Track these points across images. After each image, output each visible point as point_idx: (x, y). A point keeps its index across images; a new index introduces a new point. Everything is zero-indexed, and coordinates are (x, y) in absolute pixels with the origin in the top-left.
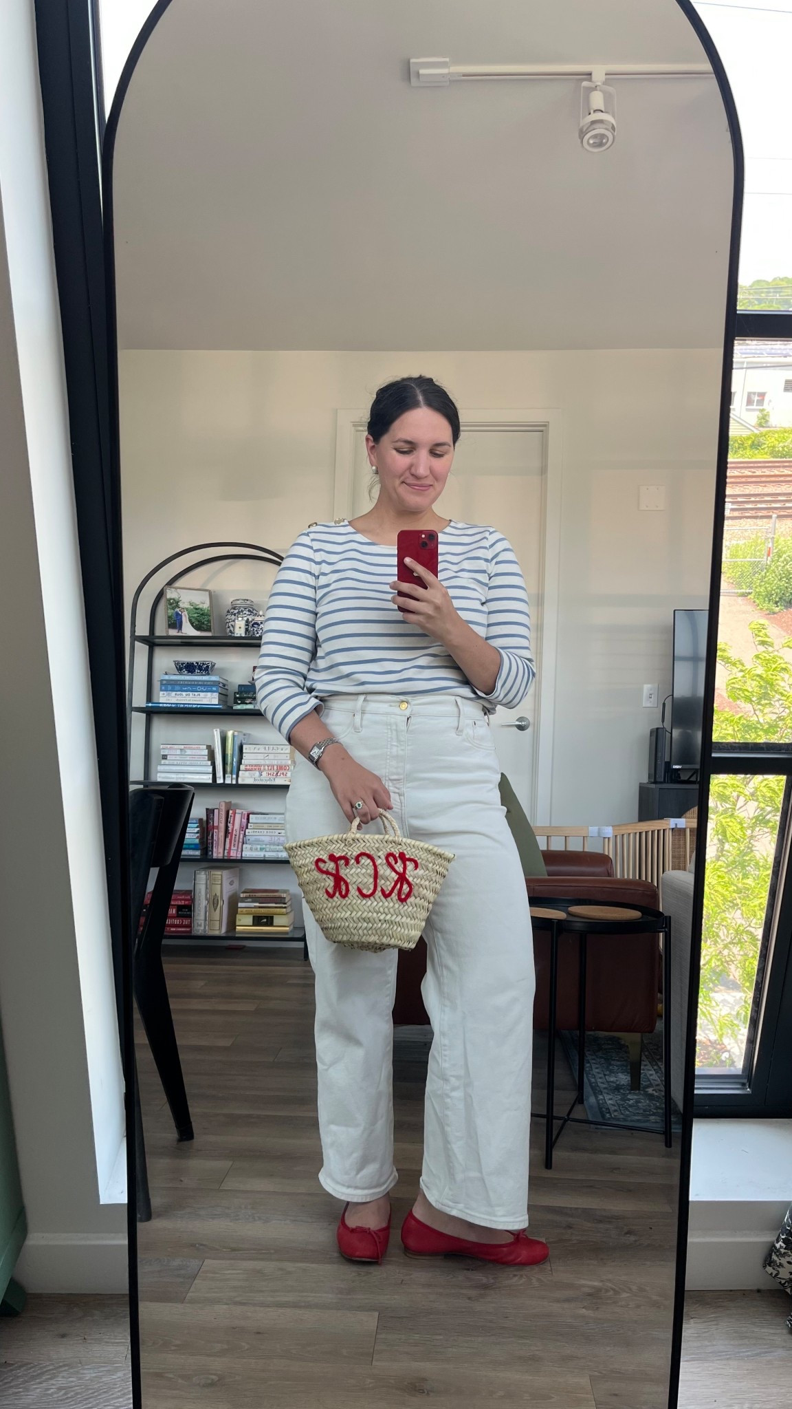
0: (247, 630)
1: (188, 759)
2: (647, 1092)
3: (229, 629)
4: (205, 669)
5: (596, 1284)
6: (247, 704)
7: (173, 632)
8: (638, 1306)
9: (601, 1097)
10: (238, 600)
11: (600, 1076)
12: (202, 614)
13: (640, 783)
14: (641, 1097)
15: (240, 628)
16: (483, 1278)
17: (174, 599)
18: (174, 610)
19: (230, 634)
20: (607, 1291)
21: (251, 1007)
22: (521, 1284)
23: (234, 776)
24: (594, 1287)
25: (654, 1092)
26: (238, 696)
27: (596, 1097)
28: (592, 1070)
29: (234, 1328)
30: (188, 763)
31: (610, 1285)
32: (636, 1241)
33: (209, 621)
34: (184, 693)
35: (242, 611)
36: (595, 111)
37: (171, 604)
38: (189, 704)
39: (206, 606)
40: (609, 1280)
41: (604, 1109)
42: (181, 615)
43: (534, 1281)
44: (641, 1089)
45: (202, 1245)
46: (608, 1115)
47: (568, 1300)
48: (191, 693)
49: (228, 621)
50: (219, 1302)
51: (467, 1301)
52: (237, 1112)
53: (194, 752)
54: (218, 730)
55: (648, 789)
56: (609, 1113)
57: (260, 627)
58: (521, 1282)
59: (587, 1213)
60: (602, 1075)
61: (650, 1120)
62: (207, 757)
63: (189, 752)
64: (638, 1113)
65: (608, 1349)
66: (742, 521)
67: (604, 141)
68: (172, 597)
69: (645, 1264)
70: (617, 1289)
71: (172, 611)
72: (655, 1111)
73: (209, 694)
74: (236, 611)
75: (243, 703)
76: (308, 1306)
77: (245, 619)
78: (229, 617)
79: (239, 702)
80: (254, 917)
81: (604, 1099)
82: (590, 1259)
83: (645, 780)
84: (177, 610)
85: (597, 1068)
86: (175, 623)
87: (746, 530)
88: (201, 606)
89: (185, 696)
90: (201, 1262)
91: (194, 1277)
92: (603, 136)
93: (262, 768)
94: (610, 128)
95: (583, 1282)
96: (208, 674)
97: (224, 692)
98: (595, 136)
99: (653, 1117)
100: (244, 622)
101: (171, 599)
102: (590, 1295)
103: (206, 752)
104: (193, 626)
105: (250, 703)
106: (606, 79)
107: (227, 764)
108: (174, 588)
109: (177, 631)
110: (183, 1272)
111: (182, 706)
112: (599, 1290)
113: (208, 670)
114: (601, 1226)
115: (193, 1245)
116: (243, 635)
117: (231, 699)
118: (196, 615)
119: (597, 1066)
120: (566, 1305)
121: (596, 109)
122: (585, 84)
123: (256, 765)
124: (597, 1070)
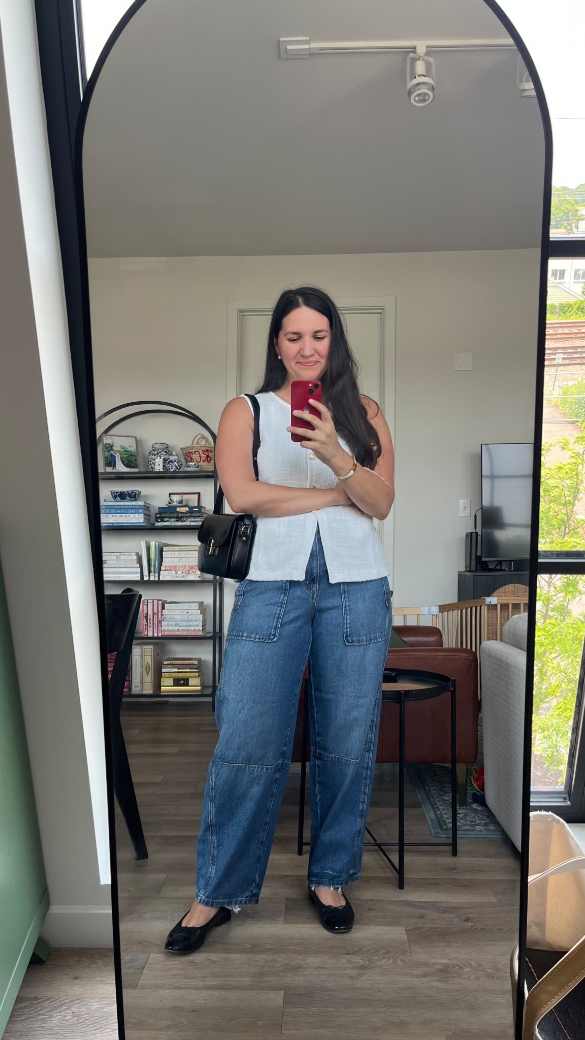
0: (164, 466)
1: (122, 563)
2: (472, 807)
3: (150, 466)
4: (134, 496)
5: (446, 961)
6: (165, 521)
7: (109, 469)
8: (478, 978)
9: (438, 812)
10: (157, 444)
11: (437, 795)
12: (131, 455)
13: (459, 572)
14: (468, 811)
15: (159, 465)
16: (360, 961)
17: (109, 444)
18: (109, 452)
19: (151, 469)
20: (453, 967)
21: (175, 750)
22: (389, 965)
23: (157, 575)
24: (444, 964)
25: (478, 807)
26: (158, 516)
27: (435, 813)
28: (431, 792)
29: (175, 1008)
30: (122, 566)
31: (455, 962)
32: (472, 926)
33: (136, 460)
34: (118, 515)
35: (160, 452)
36: (419, 76)
37: (107, 448)
38: (122, 523)
39: (133, 449)
40: (455, 958)
41: (441, 822)
42: (115, 456)
43: (399, 961)
44: (467, 805)
45: (148, 942)
46: (444, 827)
47: (424, 976)
48: (123, 515)
49: (150, 460)
50: (163, 987)
51: (350, 979)
52: (170, 834)
53: (126, 558)
54: (144, 541)
55: (465, 576)
56: (445, 824)
57: (174, 464)
58: (389, 963)
59: (434, 905)
60: (438, 795)
61: (475, 829)
62: (136, 561)
63: (122, 558)
64: (466, 824)
65: (458, 1013)
66: (571, 367)
67: (426, 98)
68: (108, 443)
69: (480, 944)
70: (461, 965)
71: (108, 453)
72: (479, 822)
73: (137, 515)
74: (156, 453)
75: (162, 521)
76: (230, 988)
77: (163, 458)
78: (150, 457)
79: (159, 520)
80: (174, 679)
81: (441, 814)
82: (439, 942)
83: (463, 569)
84: (112, 452)
85: (434, 790)
86: (111, 462)
87: (574, 374)
88: (129, 449)
89: (119, 517)
90: (148, 956)
91: (143, 968)
92: (426, 94)
93: (177, 568)
94: (431, 88)
95: (435, 960)
96: (136, 500)
97: (147, 512)
98: (419, 95)
99: (478, 827)
100: (162, 460)
101: (107, 444)
102: (441, 970)
103: (135, 558)
104: (124, 464)
105: (168, 521)
106: (427, 51)
107: (151, 566)
108: (108, 435)
109: (112, 468)
110: (134, 964)
111: (117, 524)
112: (447, 966)
113: (136, 497)
114: (446, 915)
115: (141, 943)
116: (162, 470)
117: (153, 519)
118: (126, 456)
119: (434, 788)
120: (424, 980)
121: (419, 74)
122: (412, 55)
123: (172, 567)
124: (435, 792)
